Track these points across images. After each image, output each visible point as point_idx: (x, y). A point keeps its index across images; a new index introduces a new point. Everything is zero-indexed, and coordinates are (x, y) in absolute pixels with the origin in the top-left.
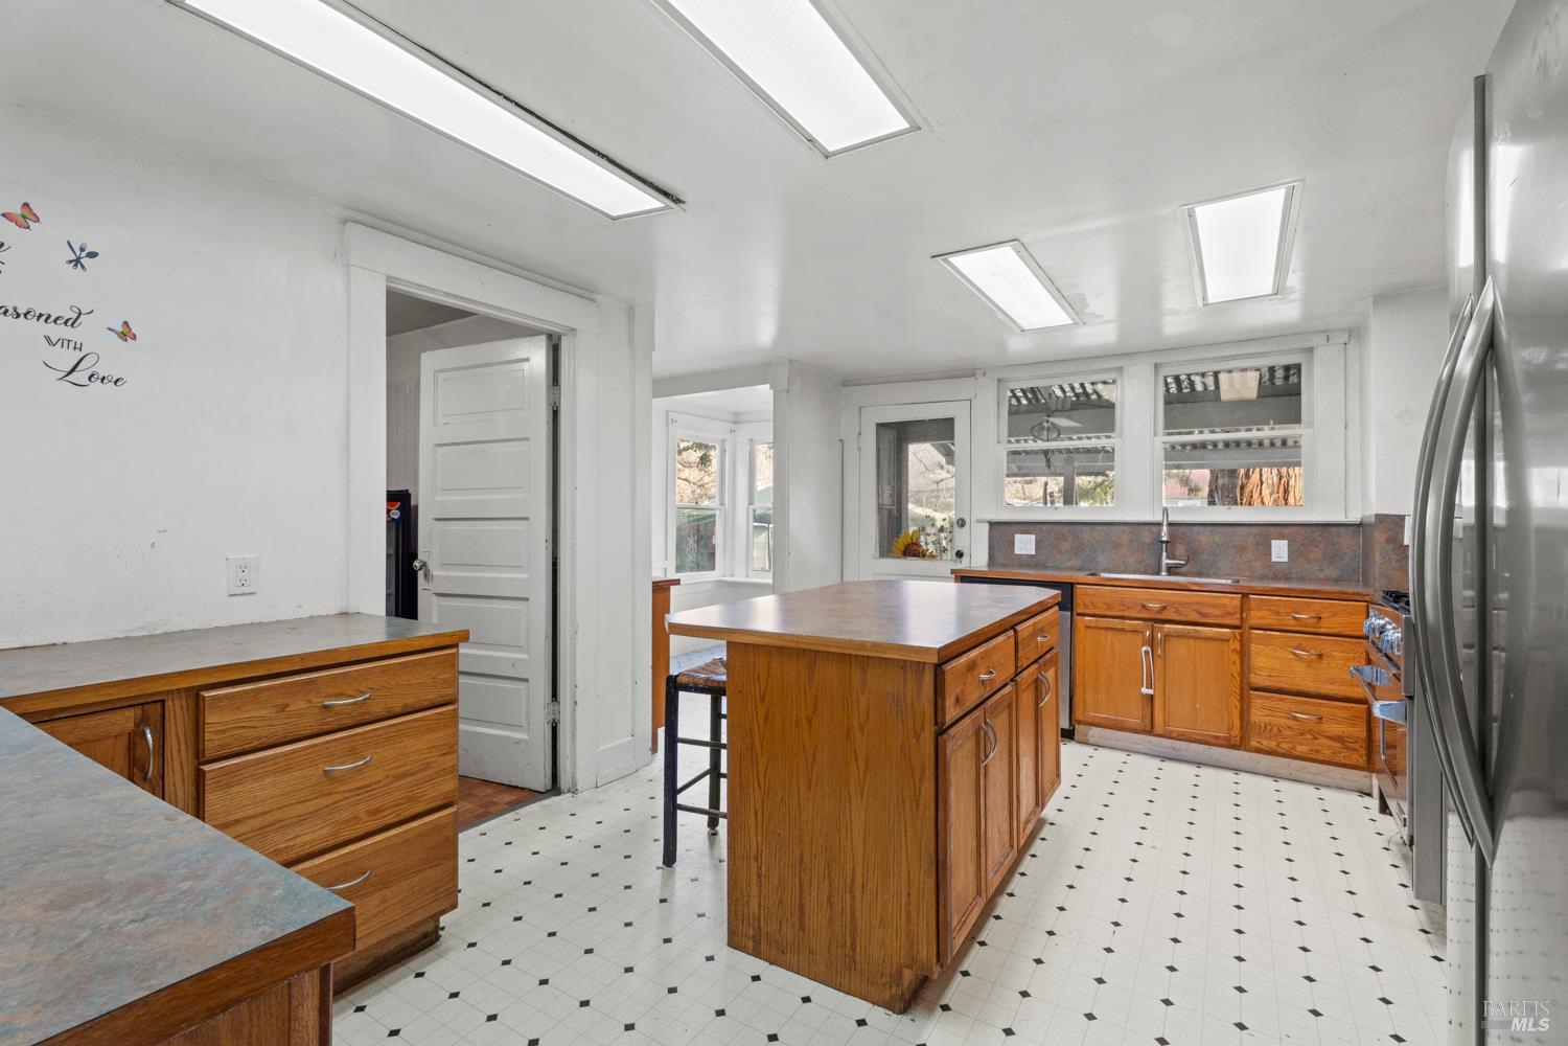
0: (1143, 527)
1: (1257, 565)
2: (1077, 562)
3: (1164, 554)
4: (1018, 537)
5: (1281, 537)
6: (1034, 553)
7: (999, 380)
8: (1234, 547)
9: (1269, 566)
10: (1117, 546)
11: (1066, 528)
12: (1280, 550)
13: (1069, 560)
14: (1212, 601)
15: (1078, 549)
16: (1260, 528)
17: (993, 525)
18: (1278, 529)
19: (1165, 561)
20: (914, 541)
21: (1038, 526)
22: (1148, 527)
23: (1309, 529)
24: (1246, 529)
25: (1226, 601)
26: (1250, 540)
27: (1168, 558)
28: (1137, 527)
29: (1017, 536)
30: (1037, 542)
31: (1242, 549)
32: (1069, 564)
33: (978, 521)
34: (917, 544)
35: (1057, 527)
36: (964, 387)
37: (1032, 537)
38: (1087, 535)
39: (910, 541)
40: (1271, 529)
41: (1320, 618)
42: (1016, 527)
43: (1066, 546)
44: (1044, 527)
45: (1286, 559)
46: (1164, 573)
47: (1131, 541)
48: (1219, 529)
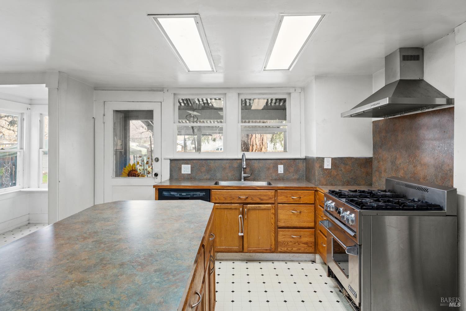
0: (234, 161)
1: (274, 175)
2: (208, 176)
3: (243, 172)
4: (183, 166)
5: (281, 164)
6: (190, 173)
7: (175, 94)
8: (266, 168)
9: (277, 175)
10: (224, 169)
11: (204, 161)
12: (281, 169)
13: (205, 175)
14: (265, 194)
15: (209, 171)
16: (275, 160)
17: (172, 161)
18: (280, 161)
19: (243, 175)
20: (133, 169)
21: (192, 161)
22: (236, 161)
23: (290, 161)
24: (270, 161)
25: (270, 193)
26: (271, 165)
27: (244, 173)
28: (232, 161)
29: (182, 165)
30: (191, 168)
31: (268, 169)
32: (205, 177)
33: (165, 159)
34: (136, 170)
35: (200, 161)
36: (158, 96)
37: (189, 166)
38: (212, 164)
39: (131, 169)
40: (278, 161)
41: (300, 198)
42: (182, 161)
43: (204, 169)
44: (194, 161)
45: (283, 172)
46: (243, 180)
47: (230, 167)
48: (261, 161)
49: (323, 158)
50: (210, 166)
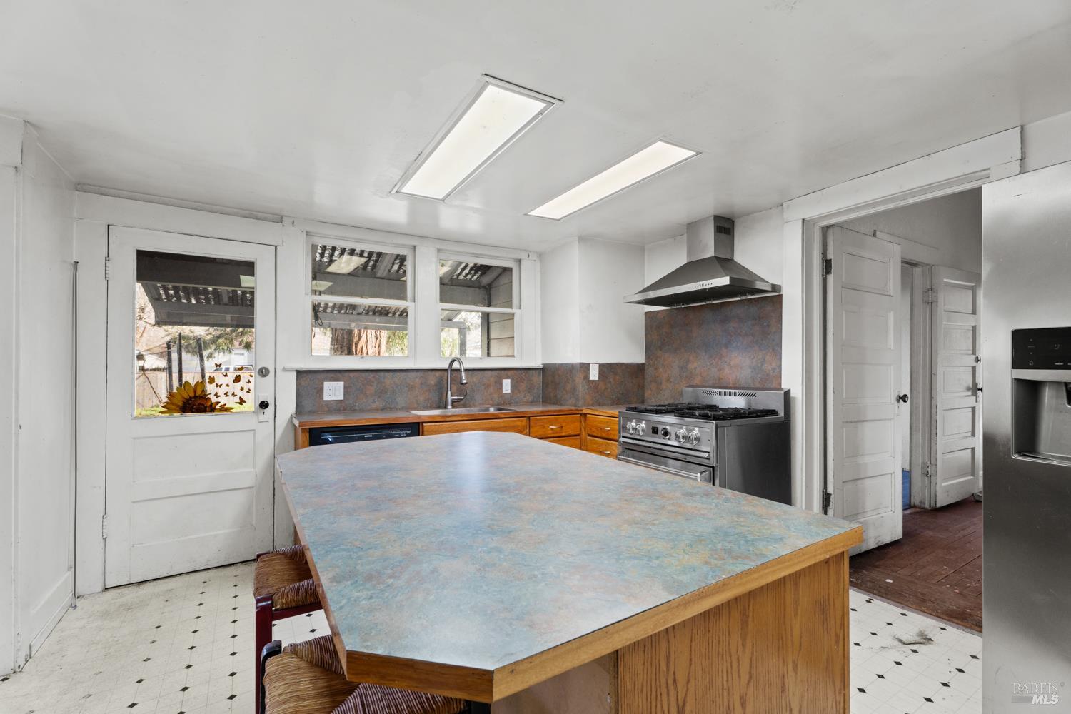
0: (430, 373)
1: (496, 396)
2: (380, 404)
3: (449, 393)
4: (327, 385)
5: (507, 377)
6: (342, 398)
7: (308, 233)
8: (483, 385)
9: (501, 396)
10: (411, 388)
11: (372, 375)
12: (507, 386)
13: (374, 402)
14: (511, 424)
15: (381, 393)
16: (497, 372)
17: (300, 373)
18: (506, 372)
19: (450, 398)
21: (346, 374)
22: (433, 373)
23: (520, 372)
24: (490, 373)
25: (518, 423)
26: (492, 379)
27: (452, 396)
28: (426, 373)
29: (325, 383)
30: (345, 388)
31: (488, 386)
32: (374, 406)
33: (285, 370)
34: (205, 397)
35: (364, 375)
36: (269, 231)
37: (341, 384)
38: (388, 380)
40: (503, 372)
41: (562, 427)
42: (323, 375)
43: (371, 390)
44: (352, 375)
45: (509, 392)
46: (449, 407)
47: (421, 384)
48: (476, 373)
49: (589, 364)
50: (384, 383)
